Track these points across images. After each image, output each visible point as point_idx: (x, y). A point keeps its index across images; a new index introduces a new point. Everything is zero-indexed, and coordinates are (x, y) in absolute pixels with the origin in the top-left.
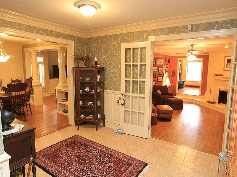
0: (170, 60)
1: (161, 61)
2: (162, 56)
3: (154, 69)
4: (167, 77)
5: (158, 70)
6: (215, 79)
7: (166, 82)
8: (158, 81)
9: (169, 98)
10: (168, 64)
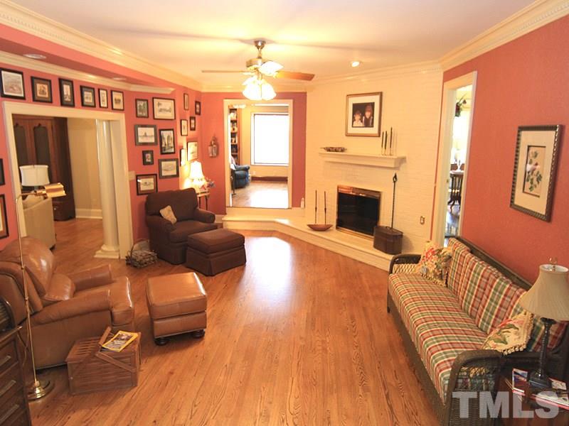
0: (199, 103)
1: (168, 105)
2: (169, 91)
3: (145, 135)
4: (193, 160)
5: (159, 138)
6: (327, 162)
7: (191, 177)
8: (164, 173)
9: (199, 234)
10: (194, 118)
